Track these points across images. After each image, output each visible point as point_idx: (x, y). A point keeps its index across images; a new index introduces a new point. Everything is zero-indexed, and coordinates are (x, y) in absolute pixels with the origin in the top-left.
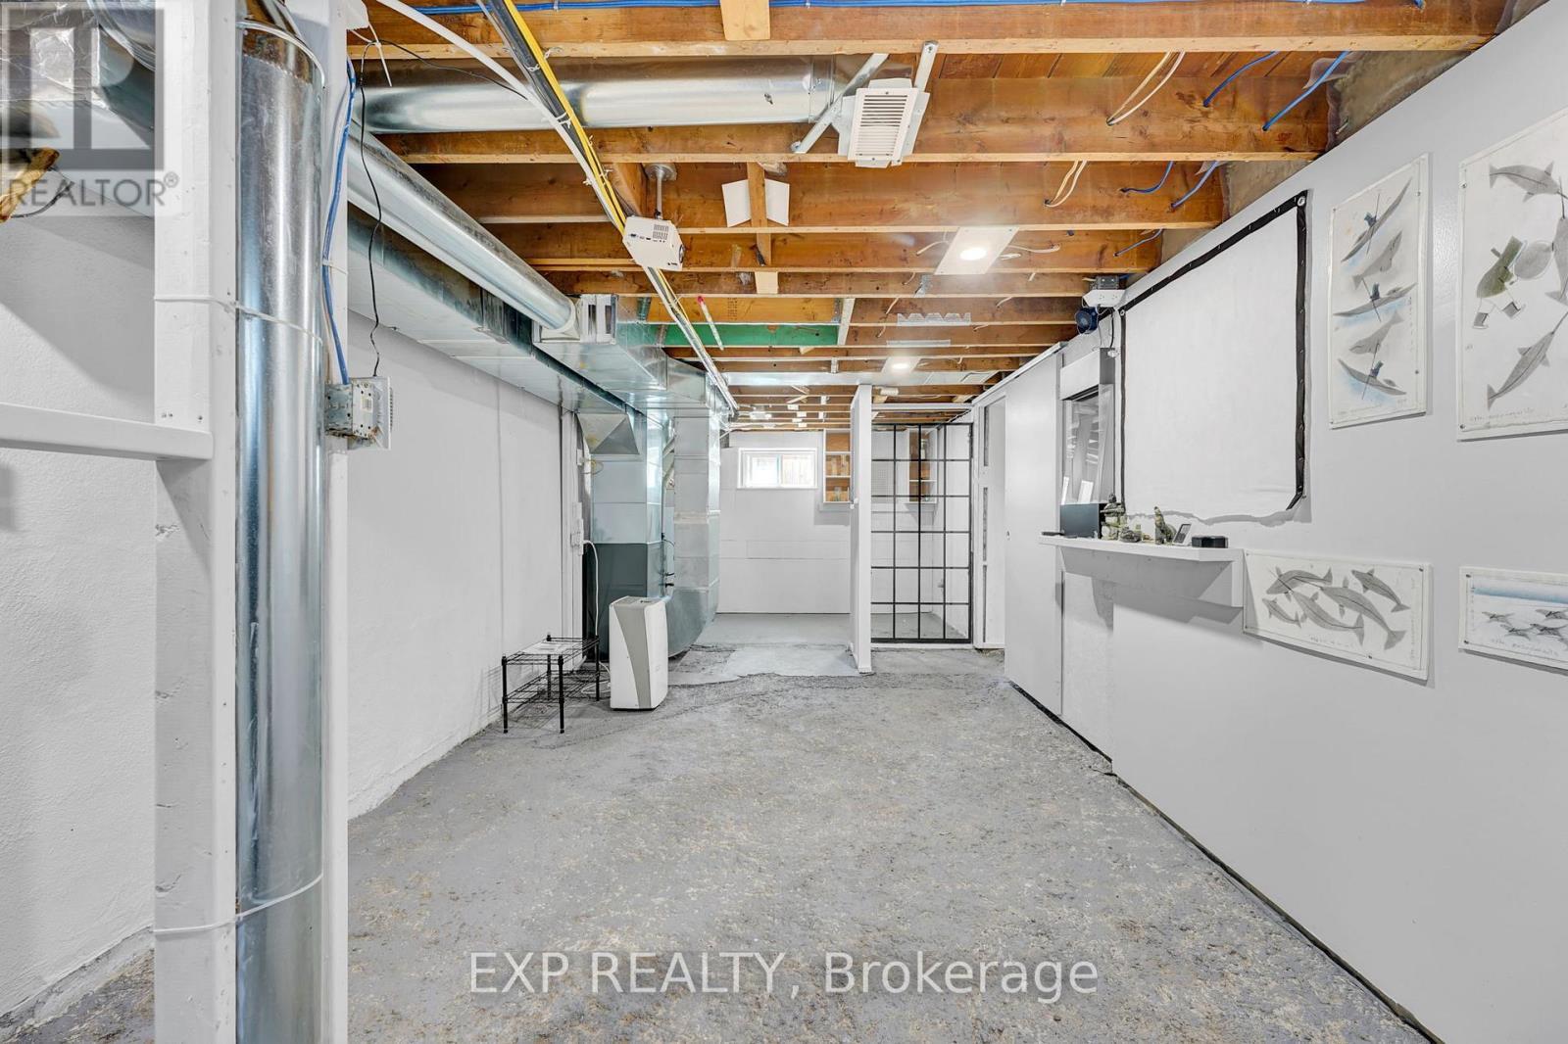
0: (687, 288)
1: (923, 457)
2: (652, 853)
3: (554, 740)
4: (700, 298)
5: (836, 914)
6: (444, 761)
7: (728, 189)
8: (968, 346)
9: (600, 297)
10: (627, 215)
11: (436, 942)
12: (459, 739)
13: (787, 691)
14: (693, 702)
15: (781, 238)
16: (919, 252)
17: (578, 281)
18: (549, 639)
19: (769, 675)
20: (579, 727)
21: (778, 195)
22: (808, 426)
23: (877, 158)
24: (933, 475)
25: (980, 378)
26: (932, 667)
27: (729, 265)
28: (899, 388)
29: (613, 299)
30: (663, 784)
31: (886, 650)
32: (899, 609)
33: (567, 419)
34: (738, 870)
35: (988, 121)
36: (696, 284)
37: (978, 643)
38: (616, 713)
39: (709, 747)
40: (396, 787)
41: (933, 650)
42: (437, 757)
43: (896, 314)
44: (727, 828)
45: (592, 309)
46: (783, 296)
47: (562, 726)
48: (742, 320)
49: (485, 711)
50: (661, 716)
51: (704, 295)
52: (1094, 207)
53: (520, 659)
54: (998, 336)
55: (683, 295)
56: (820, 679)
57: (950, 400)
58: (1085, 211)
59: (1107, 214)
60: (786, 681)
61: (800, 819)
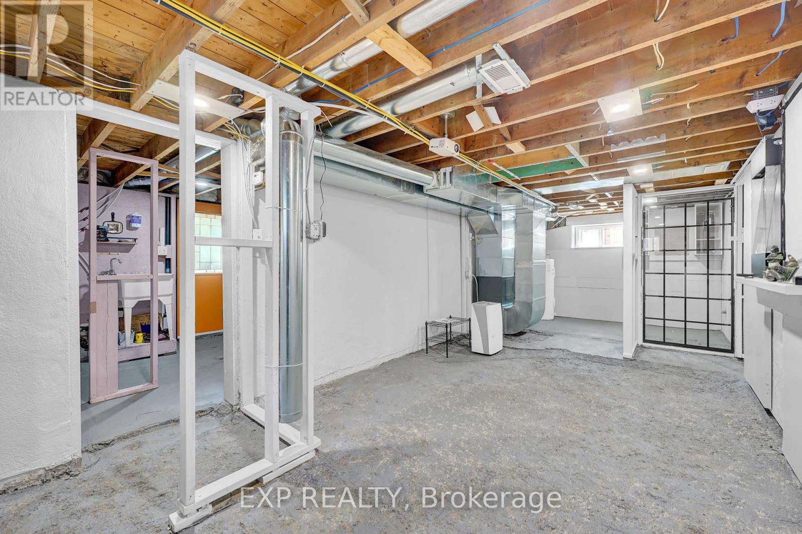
0: (482, 157)
1: (710, 223)
2: (449, 408)
3: (443, 359)
4: (489, 161)
5: (511, 455)
6: (400, 359)
7: (469, 117)
8: (685, 152)
9: (447, 168)
10: (430, 139)
11: (364, 412)
12: (408, 352)
13: (569, 359)
14: (512, 356)
15: (516, 126)
16: (593, 114)
17: (439, 163)
18: (450, 317)
19: (563, 350)
20: (455, 357)
21: (492, 112)
22: (616, 210)
23: (514, 88)
24: (717, 235)
25: (723, 167)
26: (685, 363)
27: (492, 145)
28: (653, 182)
29: (452, 169)
30: (473, 385)
31: (656, 348)
32: (668, 323)
33: (463, 220)
34: (480, 425)
35: (574, 50)
36: (486, 154)
37: (738, 353)
38: (474, 354)
39: (506, 376)
40: (380, 363)
41: (697, 353)
42: (398, 356)
43: (610, 145)
44: (487, 408)
45: (445, 174)
46: (529, 151)
47: (447, 355)
48: (520, 165)
49: (420, 343)
50: (492, 359)
51: (491, 159)
52: (697, 59)
53: (435, 324)
54: (706, 141)
55: (481, 161)
56: (594, 357)
57: (713, 184)
58: (688, 64)
59: (708, 60)
60: (572, 355)
61: (525, 415)
